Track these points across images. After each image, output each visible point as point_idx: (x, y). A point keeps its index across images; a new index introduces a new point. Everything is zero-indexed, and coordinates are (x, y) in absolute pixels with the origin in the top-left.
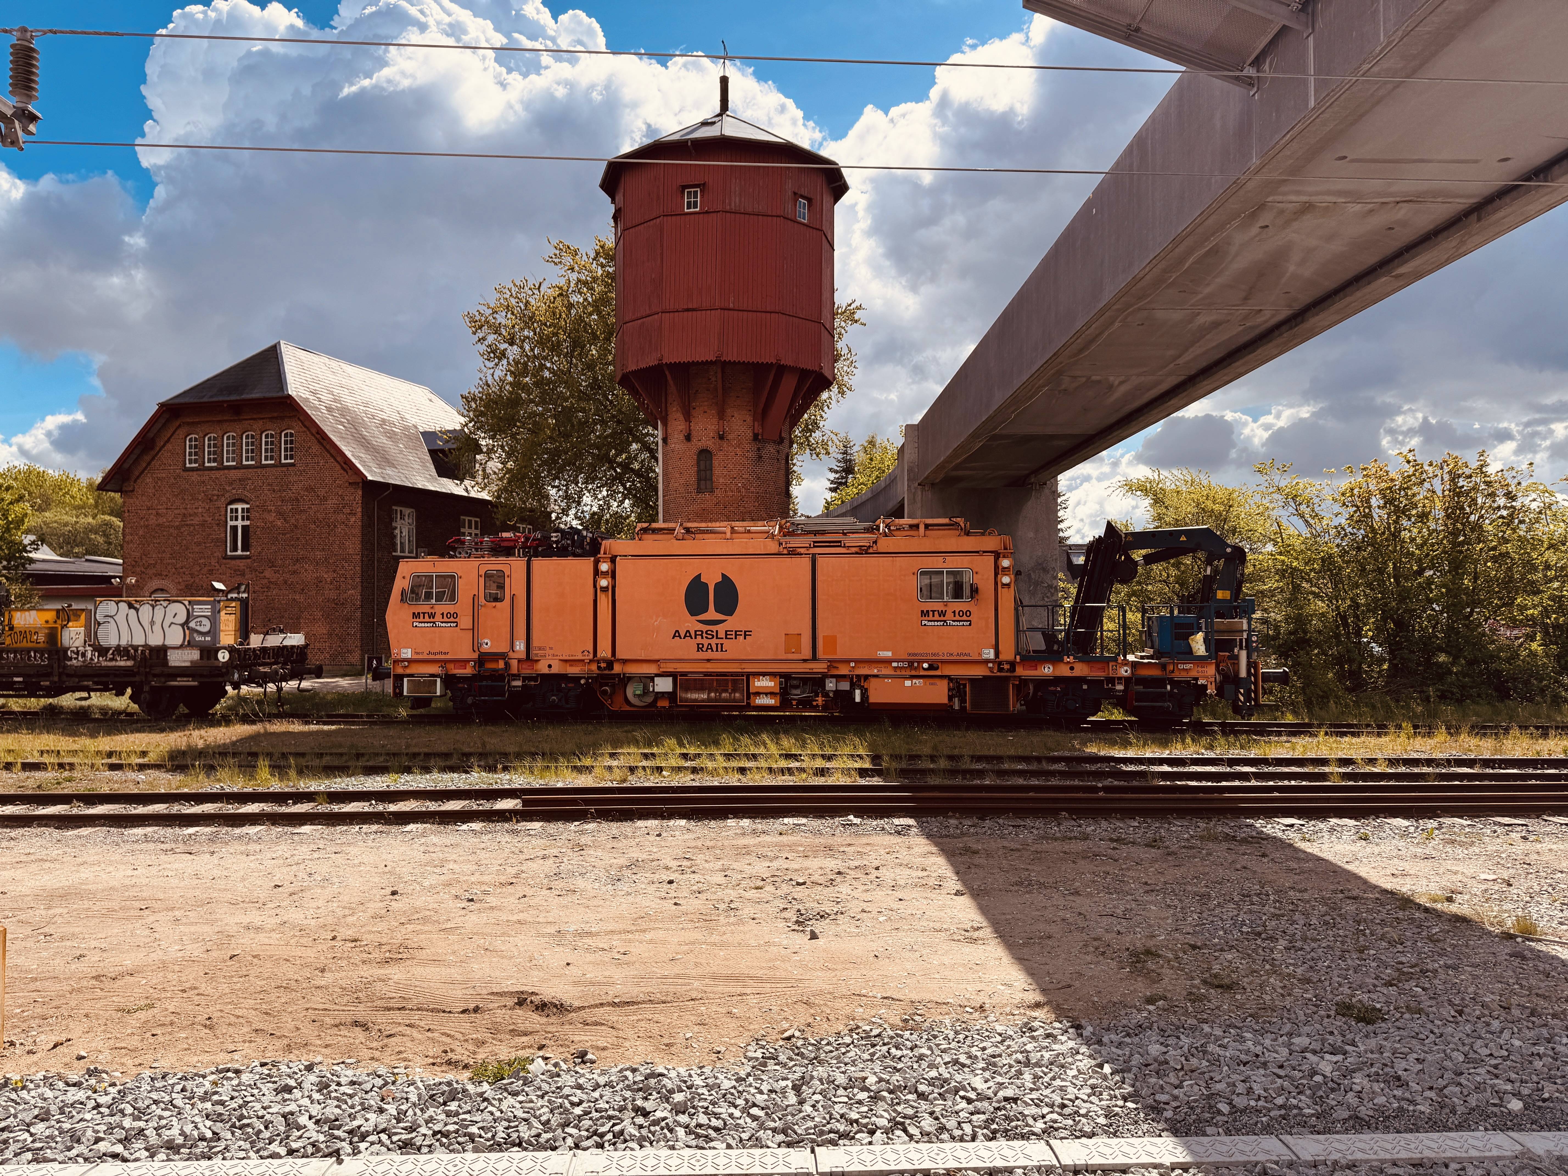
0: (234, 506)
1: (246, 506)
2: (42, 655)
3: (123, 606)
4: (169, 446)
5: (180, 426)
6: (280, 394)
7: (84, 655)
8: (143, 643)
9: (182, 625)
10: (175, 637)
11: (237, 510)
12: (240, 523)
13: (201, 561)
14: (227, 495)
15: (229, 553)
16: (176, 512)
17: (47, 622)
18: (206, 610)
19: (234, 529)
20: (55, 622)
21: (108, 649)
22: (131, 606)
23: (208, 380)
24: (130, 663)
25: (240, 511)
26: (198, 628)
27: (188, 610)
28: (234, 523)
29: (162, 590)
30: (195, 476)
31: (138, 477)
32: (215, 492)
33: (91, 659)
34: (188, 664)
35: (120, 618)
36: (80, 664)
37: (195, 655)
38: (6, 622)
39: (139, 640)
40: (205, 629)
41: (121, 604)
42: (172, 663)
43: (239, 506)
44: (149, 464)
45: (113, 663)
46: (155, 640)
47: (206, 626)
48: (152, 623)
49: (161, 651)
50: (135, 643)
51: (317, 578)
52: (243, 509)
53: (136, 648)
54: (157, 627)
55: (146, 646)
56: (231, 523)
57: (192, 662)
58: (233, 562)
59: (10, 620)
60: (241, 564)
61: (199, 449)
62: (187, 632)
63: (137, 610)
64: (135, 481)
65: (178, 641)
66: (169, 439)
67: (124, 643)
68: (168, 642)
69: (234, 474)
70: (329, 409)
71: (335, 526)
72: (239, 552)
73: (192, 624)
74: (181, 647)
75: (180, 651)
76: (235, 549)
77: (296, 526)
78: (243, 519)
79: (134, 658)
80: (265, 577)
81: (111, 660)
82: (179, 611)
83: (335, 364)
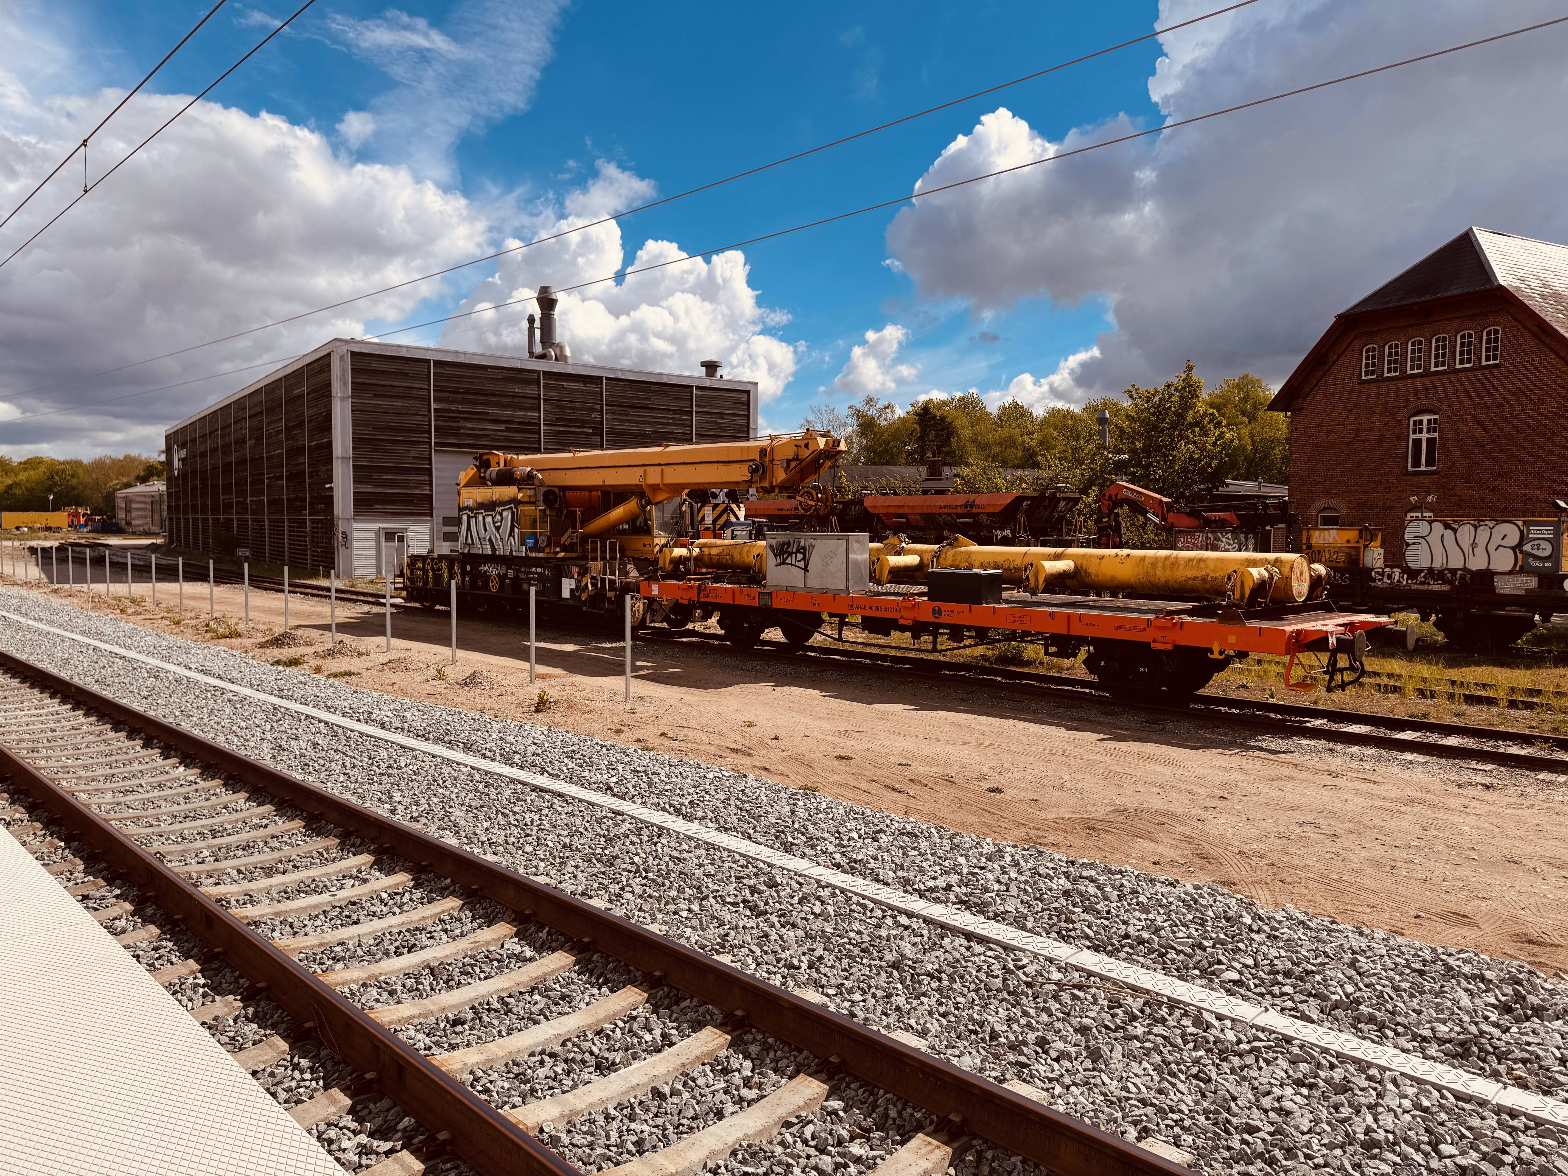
0: (1418, 418)
1: (1433, 417)
2: (1343, 575)
3: (1438, 527)
4: (1343, 360)
5: (1356, 338)
6: (1488, 286)
7: (1390, 576)
8: (1461, 566)
9: (1513, 549)
10: (1504, 561)
11: (1421, 422)
12: (1424, 436)
13: (1376, 479)
14: (1410, 407)
15: (1410, 469)
16: (1349, 427)
17: (1348, 541)
18: (1547, 532)
19: (1417, 443)
20: (1358, 542)
21: (1419, 572)
22: (1447, 526)
23: (1390, 283)
24: (1445, 588)
25: (1425, 422)
26: (1535, 552)
27: (1522, 532)
28: (1417, 436)
29: (1330, 508)
30: (1372, 390)
31: (1308, 394)
32: (1397, 404)
33: (1399, 581)
34: (1522, 592)
35: (1434, 539)
36: (1385, 586)
37: (1532, 582)
38: (1304, 541)
39: (1456, 562)
40: (1547, 553)
41: (1434, 525)
42: (1500, 591)
43: (1425, 418)
44: (1320, 380)
45: (1425, 587)
46: (1478, 563)
47: (1546, 550)
48: (1474, 545)
49: (1487, 577)
50: (1451, 565)
51: (1526, 494)
52: (1429, 421)
53: (1454, 572)
54: (1480, 550)
55: (1465, 569)
56: (1413, 436)
57: (1527, 590)
58: (1416, 479)
59: (1309, 538)
60: (1426, 480)
61: (1376, 360)
62: (1520, 556)
63: (1455, 531)
64: (1304, 399)
65: (1508, 566)
66: (1343, 352)
67: (1437, 565)
68: (1494, 567)
69: (1418, 383)
70: (1542, 296)
71: (1553, 434)
72: (1423, 468)
73: (1527, 548)
74: (1511, 573)
75: (1511, 578)
76: (1417, 462)
77: (1499, 437)
78: (1429, 431)
79: (1450, 582)
80: (1455, 495)
81: (1422, 583)
82: (1510, 532)
83: (1530, 244)
